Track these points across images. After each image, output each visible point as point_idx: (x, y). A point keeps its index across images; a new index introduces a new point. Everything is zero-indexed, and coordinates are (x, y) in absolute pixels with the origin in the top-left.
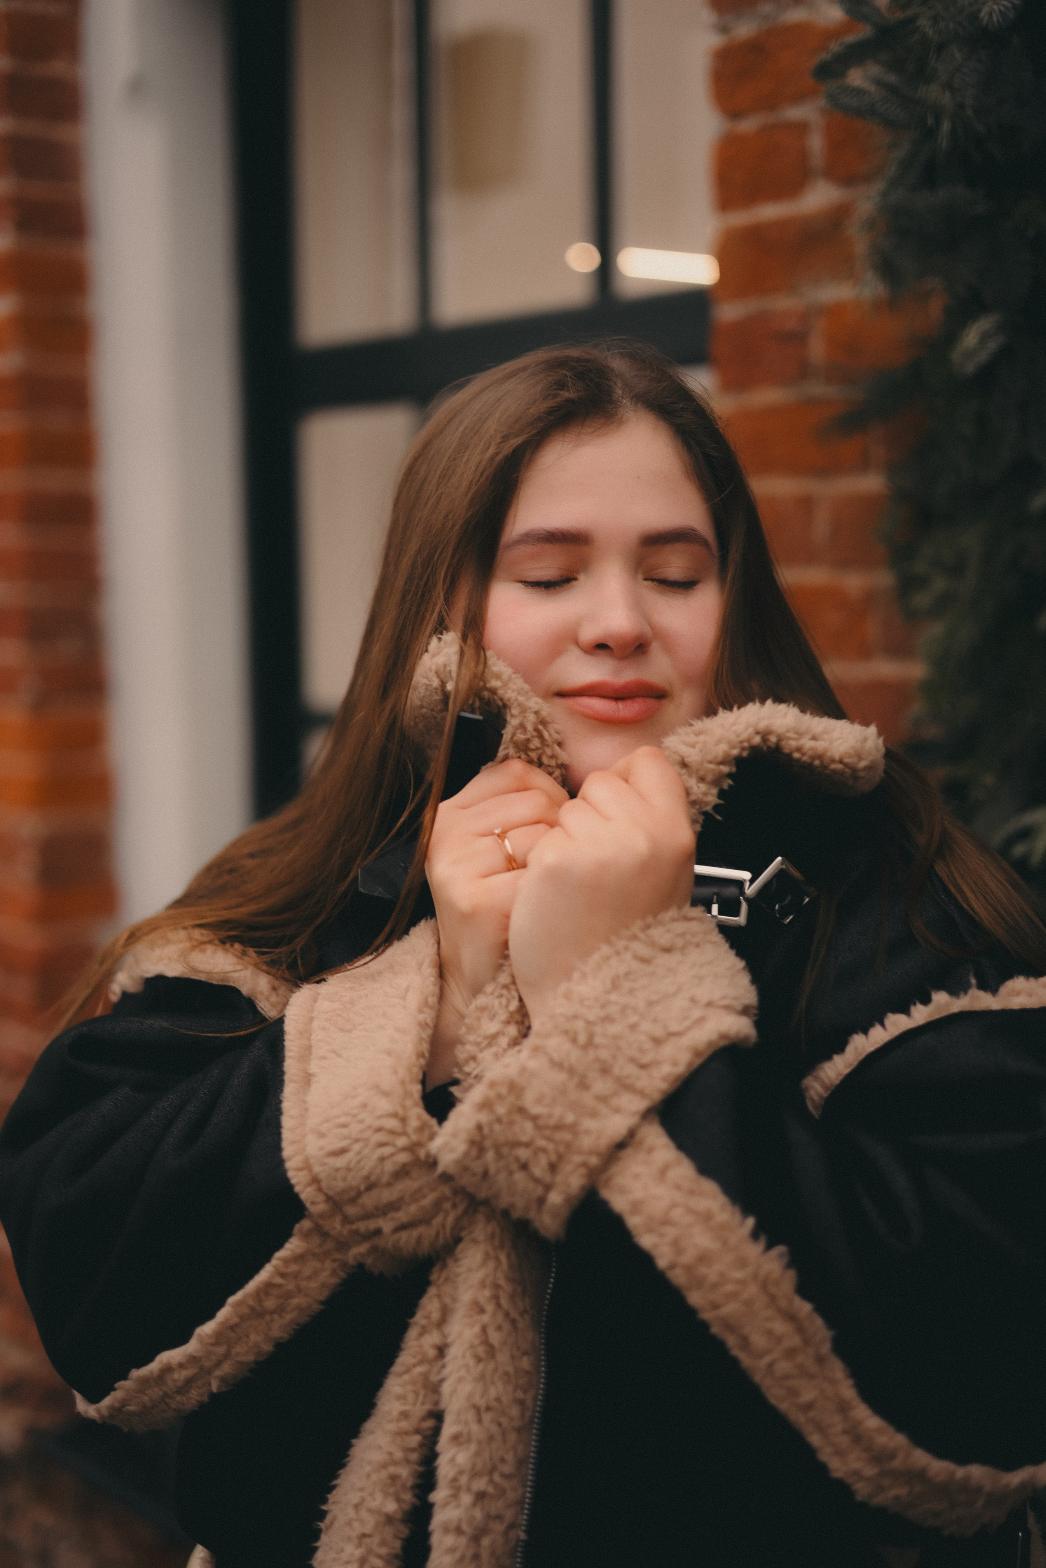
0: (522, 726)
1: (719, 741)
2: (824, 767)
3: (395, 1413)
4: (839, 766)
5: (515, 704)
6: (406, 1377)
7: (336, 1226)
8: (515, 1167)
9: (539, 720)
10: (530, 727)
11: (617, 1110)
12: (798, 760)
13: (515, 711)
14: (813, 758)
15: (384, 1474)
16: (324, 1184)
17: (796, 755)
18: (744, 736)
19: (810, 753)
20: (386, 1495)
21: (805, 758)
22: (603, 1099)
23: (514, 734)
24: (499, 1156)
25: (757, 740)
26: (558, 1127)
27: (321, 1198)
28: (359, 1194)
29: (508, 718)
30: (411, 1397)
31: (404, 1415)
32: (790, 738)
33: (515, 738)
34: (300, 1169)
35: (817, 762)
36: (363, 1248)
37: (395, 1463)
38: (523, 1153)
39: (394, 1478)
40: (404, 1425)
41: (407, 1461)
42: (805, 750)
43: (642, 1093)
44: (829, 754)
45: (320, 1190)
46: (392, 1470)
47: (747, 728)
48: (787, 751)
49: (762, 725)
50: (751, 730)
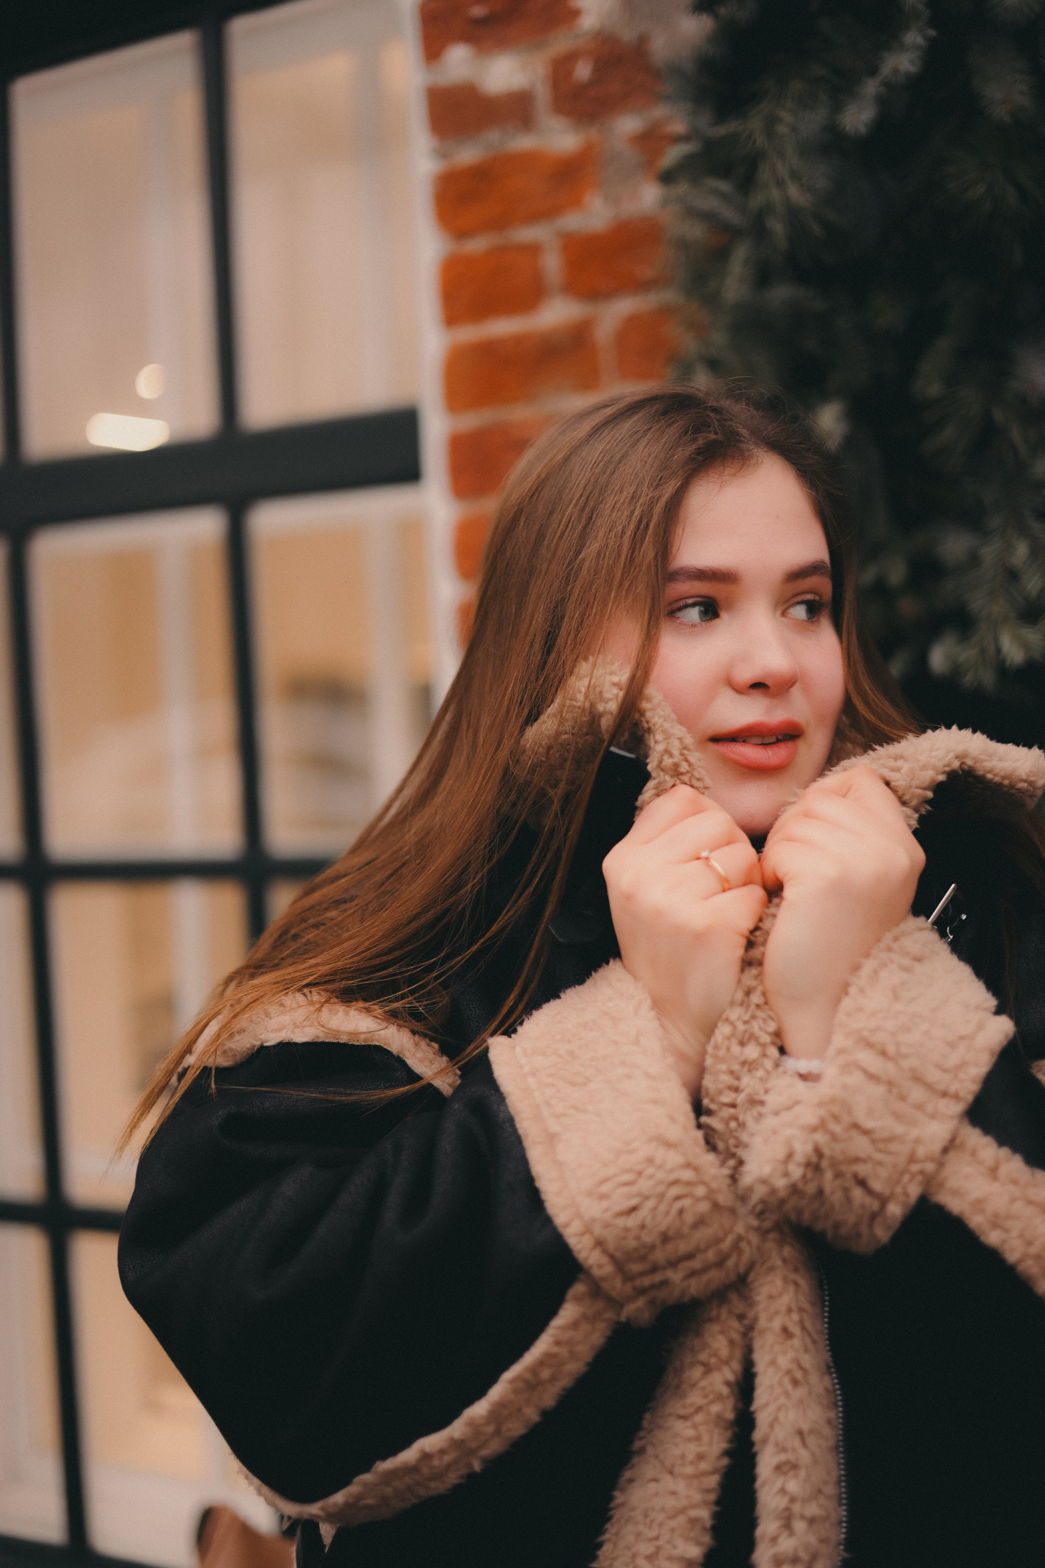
0: (667, 752)
1: (924, 768)
2: (1012, 786)
3: (691, 1457)
4: (1025, 785)
5: (660, 730)
6: (699, 1418)
7: (617, 1287)
8: (851, 1184)
9: (683, 746)
10: (676, 753)
11: (933, 1116)
12: (990, 781)
13: (659, 737)
14: (1004, 778)
15: (681, 1520)
16: (611, 1246)
17: (990, 776)
18: (946, 761)
19: (1002, 773)
20: (687, 1539)
21: (997, 779)
22: (920, 1107)
23: (661, 762)
24: (838, 1175)
25: (956, 764)
26: (890, 1139)
27: (605, 1260)
28: (653, 1247)
29: (652, 743)
30: (706, 1438)
31: (701, 1457)
32: (983, 761)
33: (664, 764)
34: (582, 1234)
35: (1006, 782)
36: (640, 1303)
37: (693, 1507)
38: (862, 1169)
39: (693, 1521)
40: (704, 1466)
41: (705, 1503)
42: (996, 771)
43: (956, 1097)
44: (1017, 773)
45: (605, 1252)
46: (693, 1513)
47: (948, 753)
48: (981, 773)
49: (960, 749)
50: (951, 755)
